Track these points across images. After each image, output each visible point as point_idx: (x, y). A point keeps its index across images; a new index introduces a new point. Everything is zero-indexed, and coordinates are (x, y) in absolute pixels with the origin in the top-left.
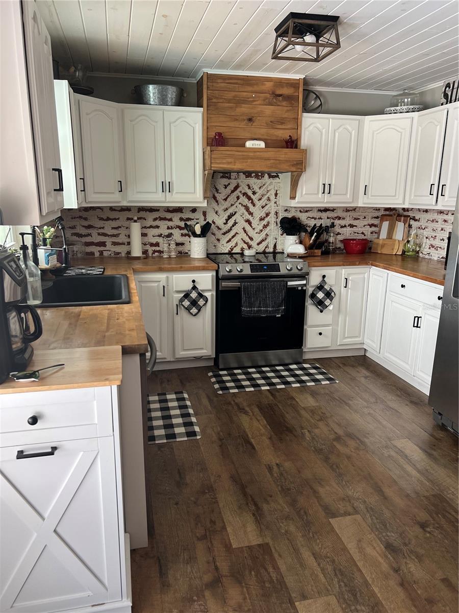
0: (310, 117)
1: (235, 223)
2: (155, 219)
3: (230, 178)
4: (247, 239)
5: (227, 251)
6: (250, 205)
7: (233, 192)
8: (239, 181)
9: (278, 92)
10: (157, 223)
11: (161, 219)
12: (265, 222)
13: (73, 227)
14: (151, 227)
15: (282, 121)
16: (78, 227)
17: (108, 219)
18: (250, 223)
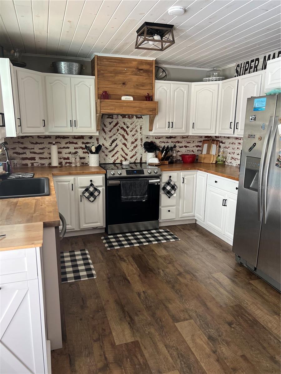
0: (159, 83)
1: (117, 145)
2: (66, 143)
3: (112, 118)
4: (124, 155)
5: (112, 162)
6: (125, 134)
7: (115, 126)
8: (118, 120)
9: (140, 68)
10: (68, 145)
11: (70, 143)
12: (134, 145)
13: (14, 149)
14: (64, 148)
15: (143, 85)
16: (17, 149)
17: (37, 143)
18: (126, 145)
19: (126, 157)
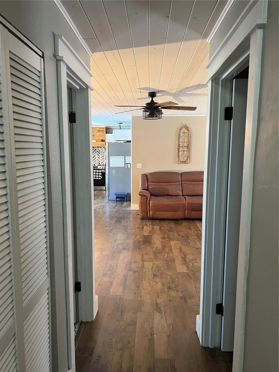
0: (108, 135)
9: (100, 130)
15: (101, 136)
18: (99, 158)
19: (99, 163)
